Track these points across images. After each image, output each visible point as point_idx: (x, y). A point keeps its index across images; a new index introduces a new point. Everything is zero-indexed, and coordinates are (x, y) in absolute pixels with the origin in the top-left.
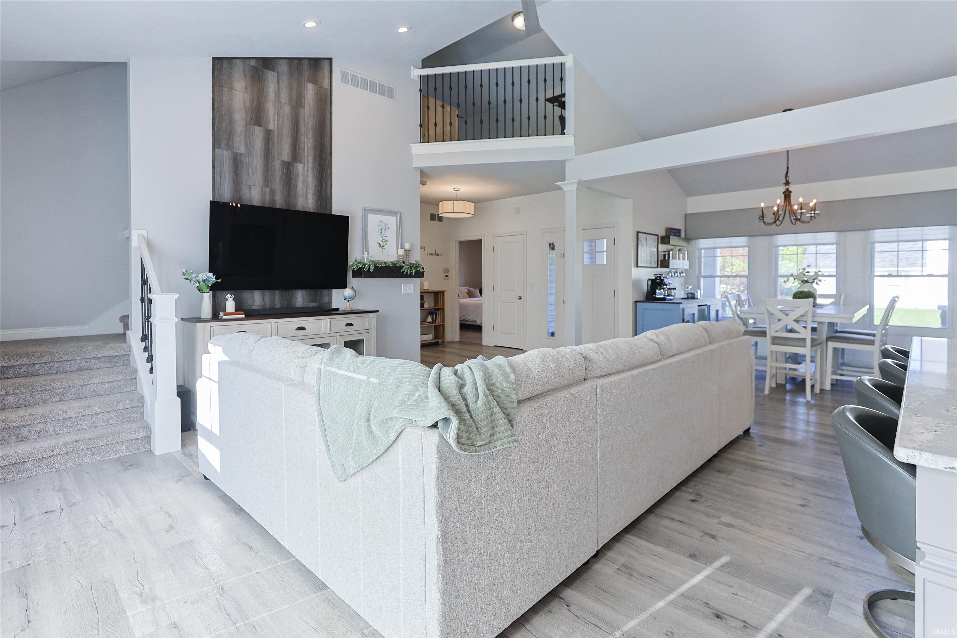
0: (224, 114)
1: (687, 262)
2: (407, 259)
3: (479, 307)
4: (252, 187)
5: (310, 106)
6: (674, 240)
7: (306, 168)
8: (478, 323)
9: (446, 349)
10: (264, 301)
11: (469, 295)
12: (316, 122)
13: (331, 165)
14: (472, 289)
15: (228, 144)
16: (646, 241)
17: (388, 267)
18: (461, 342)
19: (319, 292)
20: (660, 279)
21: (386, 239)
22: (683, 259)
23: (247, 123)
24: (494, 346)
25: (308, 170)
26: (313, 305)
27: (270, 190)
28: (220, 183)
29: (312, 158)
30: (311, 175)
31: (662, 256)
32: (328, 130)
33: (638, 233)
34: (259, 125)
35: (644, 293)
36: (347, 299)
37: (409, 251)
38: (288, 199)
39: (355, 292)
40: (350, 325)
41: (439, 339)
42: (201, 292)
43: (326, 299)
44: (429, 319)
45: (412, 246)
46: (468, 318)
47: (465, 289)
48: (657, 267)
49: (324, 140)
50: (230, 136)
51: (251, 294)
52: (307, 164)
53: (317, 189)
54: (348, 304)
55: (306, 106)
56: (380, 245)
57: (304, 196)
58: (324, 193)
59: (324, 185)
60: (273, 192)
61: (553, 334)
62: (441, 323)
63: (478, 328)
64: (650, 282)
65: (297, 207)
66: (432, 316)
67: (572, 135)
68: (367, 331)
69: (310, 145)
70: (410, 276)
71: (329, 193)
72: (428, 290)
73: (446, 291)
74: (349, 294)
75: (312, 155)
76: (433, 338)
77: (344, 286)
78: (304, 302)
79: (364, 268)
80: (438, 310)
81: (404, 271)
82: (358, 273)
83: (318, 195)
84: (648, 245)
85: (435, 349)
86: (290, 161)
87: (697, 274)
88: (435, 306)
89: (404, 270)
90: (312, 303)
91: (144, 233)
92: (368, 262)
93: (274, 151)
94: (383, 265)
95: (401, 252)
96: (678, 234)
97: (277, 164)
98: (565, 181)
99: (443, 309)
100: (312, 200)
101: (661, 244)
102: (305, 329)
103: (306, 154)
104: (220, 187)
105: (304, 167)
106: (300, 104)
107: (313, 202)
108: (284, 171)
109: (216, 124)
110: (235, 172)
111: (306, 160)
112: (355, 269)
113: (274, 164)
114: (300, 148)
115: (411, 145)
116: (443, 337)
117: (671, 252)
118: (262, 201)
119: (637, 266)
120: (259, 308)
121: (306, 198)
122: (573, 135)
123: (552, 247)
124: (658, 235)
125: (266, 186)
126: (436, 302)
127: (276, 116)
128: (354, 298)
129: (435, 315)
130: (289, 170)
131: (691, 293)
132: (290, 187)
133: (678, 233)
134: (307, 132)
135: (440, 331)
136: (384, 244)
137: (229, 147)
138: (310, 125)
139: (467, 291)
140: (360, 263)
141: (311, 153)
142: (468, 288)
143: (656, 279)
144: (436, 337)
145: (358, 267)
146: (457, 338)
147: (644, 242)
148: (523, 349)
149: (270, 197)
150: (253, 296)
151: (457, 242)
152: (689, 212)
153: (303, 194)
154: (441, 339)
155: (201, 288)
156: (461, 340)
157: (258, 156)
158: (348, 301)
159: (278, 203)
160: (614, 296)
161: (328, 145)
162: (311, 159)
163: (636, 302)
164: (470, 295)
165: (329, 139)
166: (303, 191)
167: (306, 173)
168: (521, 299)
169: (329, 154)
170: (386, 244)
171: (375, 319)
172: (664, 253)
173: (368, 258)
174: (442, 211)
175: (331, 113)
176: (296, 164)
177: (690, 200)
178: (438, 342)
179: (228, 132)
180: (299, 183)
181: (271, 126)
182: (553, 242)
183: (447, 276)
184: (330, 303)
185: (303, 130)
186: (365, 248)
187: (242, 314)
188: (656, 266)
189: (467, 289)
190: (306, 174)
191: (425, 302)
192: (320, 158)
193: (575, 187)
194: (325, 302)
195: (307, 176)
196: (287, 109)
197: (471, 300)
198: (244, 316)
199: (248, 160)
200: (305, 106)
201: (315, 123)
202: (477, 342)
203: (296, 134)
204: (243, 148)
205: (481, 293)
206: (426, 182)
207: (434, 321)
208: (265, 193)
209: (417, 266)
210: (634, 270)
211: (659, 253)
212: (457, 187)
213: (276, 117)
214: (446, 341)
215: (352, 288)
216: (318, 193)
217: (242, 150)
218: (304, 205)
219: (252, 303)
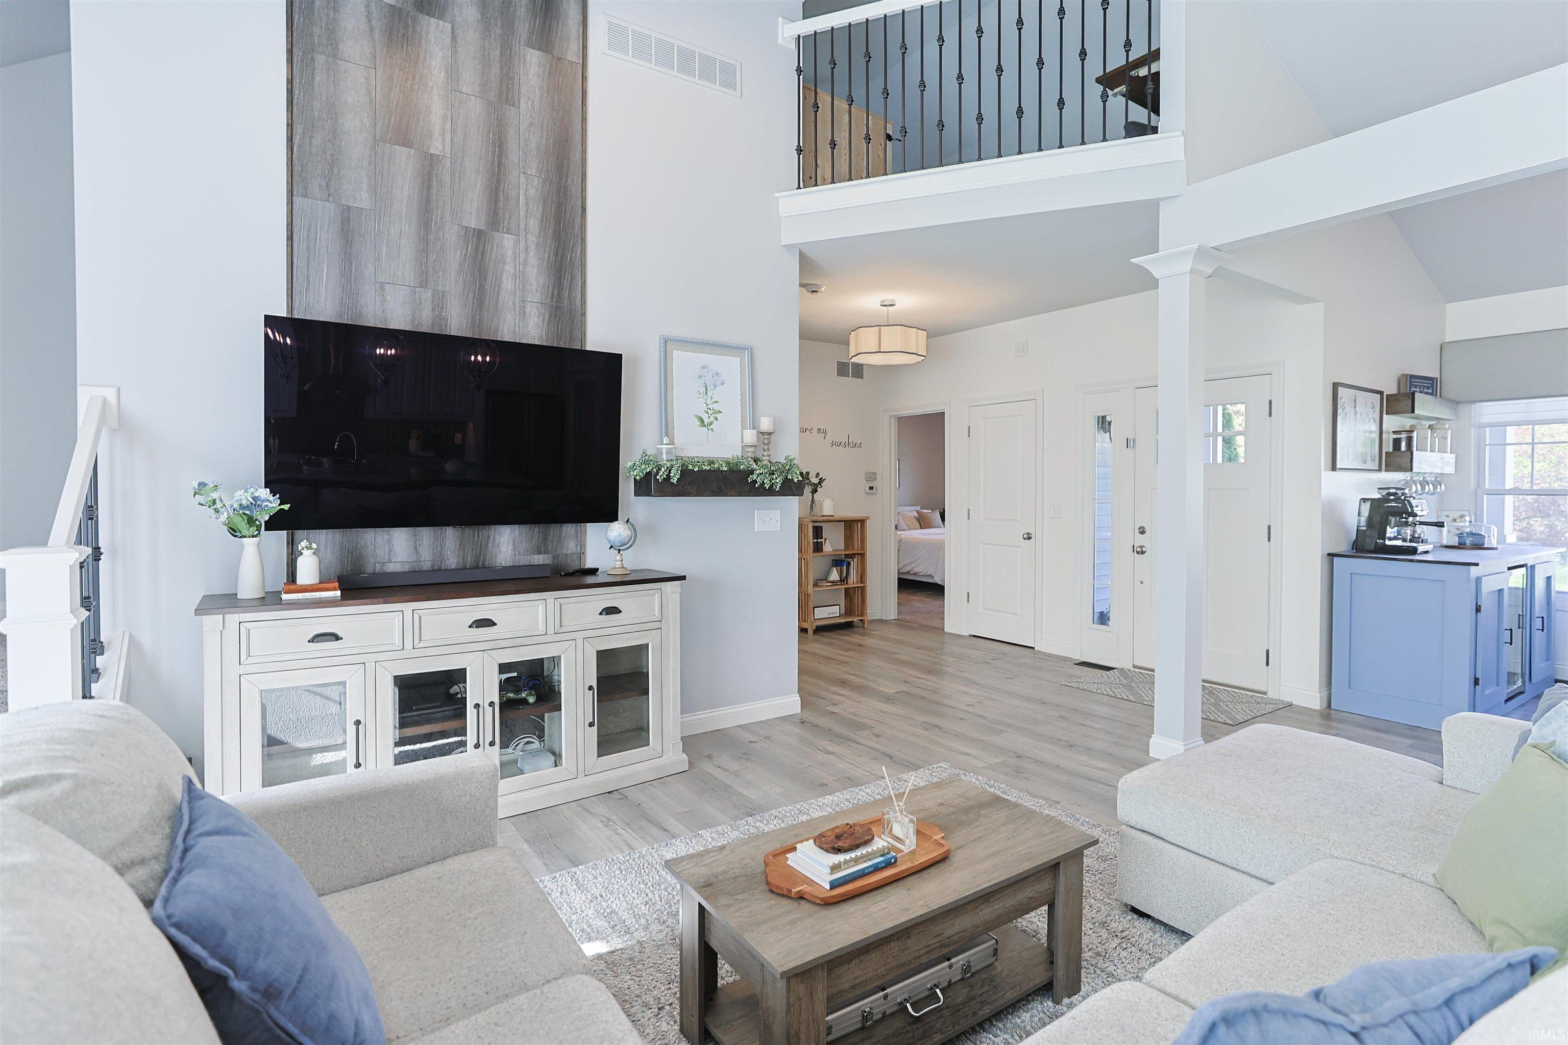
0: (316, 115)
1: (1450, 458)
2: (765, 453)
3: (938, 548)
4: (387, 287)
5: (533, 102)
6: (1424, 405)
7: (523, 243)
8: (937, 580)
9: (868, 641)
10: (418, 553)
11: (921, 526)
12: (547, 139)
13: (584, 240)
14: (926, 511)
15: (327, 185)
16: (1355, 407)
17: (718, 471)
18: (900, 623)
19: (553, 529)
20: (1397, 500)
21: (716, 407)
22: (1442, 450)
23: (375, 138)
24: (970, 636)
25: (527, 249)
26: (539, 559)
27: (433, 295)
28: (308, 277)
29: (537, 222)
30: (533, 261)
31: (1389, 442)
32: (577, 156)
33: (1336, 386)
34: (406, 143)
35: (1347, 532)
36: (618, 548)
37: (770, 434)
38: (478, 317)
39: (635, 530)
40: (612, 611)
41: (854, 615)
42: (236, 536)
43: (571, 546)
44: (835, 576)
45: (775, 423)
46: (916, 570)
47: (911, 512)
48: (1380, 470)
49: (567, 181)
50: (332, 168)
51: (386, 537)
52: (526, 237)
53: (550, 294)
54: (618, 558)
55: (522, 102)
56: (702, 420)
57: (517, 308)
58: (566, 301)
59: (566, 283)
60: (439, 301)
61: (1103, 618)
62: (857, 583)
63: (937, 590)
64: (1366, 508)
65: (500, 334)
66: (839, 568)
67: (1180, 133)
68: (657, 625)
69: (532, 192)
70: (771, 492)
71: (578, 302)
72: (833, 516)
73: (868, 518)
74: (620, 535)
75: (539, 216)
76: (843, 611)
77: (612, 516)
78: (516, 552)
79: (657, 473)
80: (852, 556)
81: (755, 482)
82: (644, 486)
83: (552, 306)
84: (1358, 415)
85: (843, 638)
86: (482, 228)
87: (1473, 485)
88: (847, 548)
89: (755, 477)
90: (536, 556)
91: (110, 395)
92: (668, 460)
93: (444, 205)
94: (705, 468)
95: (750, 436)
96: (1430, 391)
97: (451, 236)
98: (1158, 252)
99: (863, 555)
100: (536, 319)
101: (1387, 414)
102: (495, 624)
103: (522, 214)
104: (308, 287)
105: (517, 243)
106: (507, 95)
107: (541, 324)
108: (467, 250)
109: (296, 140)
110: (346, 253)
111: (522, 226)
112: (638, 478)
113: (444, 235)
114: (507, 199)
115: (777, 195)
116: (862, 613)
117: (1415, 434)
118: (413, 321)
119: (1334, 468)
120: (406, 568)
121: (523, 313)
122: (1183, 131)
123: (1104, 424)
124: (1381, 393)
125: (424, 284)
126: (848, 539)
127: (449, 122)
128: (631, 546)
129: (845, 567)
130: (481, 247)
131: (1472, 534)
132: (482, 288)
133: (1428, 388)
134: (526, 161)
135: (857, 598)
136: (712, 419)
137: (330, 193)
138: (533, 146)
139: (917, 515)
140: (647, 462)
141: (536, 210)
142: (918, 508)
143: (1385, 499)
144: (849, 611)
145: (644, 472)
146: (892, 614)
147: (1349, 409)
148: (1034, 648)
149: (433, 310)
150: (389, 541)
151: (893, 419)
152: (1448, 339)
153: (514, 305)
154: (858, 616)
155: (234, 524)
156: (901, 617)
157: (404, 215)
158: (619, 551)
159: (453, 324)
160: (1269, 540)
161: (575, 190)
162: (534, 224)
163: (1331, 555)
164: (923, 522)
165: (580, 179)
166: (515, 296)
167: (522, 256)
168: (1029, 538)
169: (580, 213)
170: (716, 419)
171: (677, 597)
172: (1395, 436)
173: (669, 452)
174: (856, 349)
175: (584, 120)
176: (496, 234)
177: (1453, 309)
178: (852, 622)
179: (329, 157)
180: (504, 278)
181: (436, 147)
182: (1103, 414)
183: (871, 488)
184: (581, 554)
185: (514, 155)
186: (666, 429)
187: (334, 589)
188: (1377, 468)
189: (917, 512)
190: (522, 259)
191: (826, 540)
192: (558, 221)
193: (1187, 265)
194: (569, 552)
195: (526, 261)
196: (475, 108)
197: (924, 534)
198: (338, 593)
199: (379, 225)
200: (519, 99)
201: (544, 141)
202: (933, 624)
203: (500, 164)
204: (365, 195)
205: (943, 519)
206: (819, 286)
207: (843, 580)
208: (420, 303)
209: (786, 468)
210: (1327, 476)
211: (1384, 436)
212: (888, 296)
213: (448, 126)
214: (869, 619)
215: (628, 521)
216: (552, 301)
217: (363, 200)
218: (517, 330)
219: (387, 557)
